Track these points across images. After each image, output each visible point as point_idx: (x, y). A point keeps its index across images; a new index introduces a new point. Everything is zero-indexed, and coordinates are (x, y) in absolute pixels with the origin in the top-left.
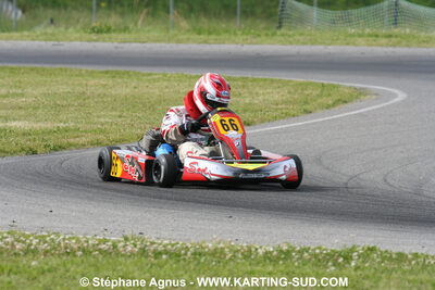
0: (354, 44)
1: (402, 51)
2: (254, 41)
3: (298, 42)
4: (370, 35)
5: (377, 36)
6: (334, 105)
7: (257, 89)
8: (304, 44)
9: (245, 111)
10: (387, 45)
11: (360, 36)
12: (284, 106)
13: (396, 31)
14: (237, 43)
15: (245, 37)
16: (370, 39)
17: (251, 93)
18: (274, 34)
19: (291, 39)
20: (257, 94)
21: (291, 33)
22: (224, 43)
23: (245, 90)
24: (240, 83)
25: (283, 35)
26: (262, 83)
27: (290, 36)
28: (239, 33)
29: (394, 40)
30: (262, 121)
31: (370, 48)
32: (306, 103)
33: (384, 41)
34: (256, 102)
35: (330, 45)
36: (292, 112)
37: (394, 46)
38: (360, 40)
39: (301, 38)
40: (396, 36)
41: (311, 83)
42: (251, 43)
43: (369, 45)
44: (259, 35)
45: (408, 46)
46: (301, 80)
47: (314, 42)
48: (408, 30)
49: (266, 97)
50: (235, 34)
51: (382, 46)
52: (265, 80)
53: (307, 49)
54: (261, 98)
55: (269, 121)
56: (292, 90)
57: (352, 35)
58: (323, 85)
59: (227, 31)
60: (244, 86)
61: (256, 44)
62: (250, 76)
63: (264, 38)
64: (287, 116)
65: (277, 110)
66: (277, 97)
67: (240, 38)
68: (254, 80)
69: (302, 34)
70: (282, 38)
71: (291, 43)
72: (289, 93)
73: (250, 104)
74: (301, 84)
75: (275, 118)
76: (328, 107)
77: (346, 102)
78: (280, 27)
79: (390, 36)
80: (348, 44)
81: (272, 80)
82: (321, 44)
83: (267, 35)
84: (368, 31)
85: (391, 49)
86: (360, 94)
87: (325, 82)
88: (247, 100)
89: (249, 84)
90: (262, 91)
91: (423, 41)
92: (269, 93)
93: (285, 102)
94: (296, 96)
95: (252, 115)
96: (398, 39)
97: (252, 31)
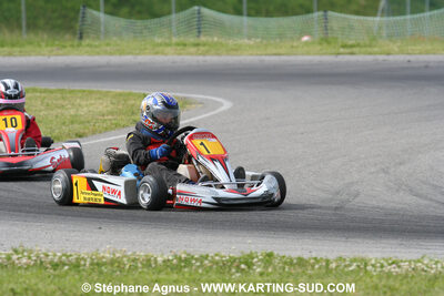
0: (163, 54)
1: (212, 59)
2: (61, 52)
3: (106, 53)
4: (178, 45)
5: (185, 45)
7: (78, 100)
8: (111, 54)
9: (72, 122)
10: (197, 54)
11: (167, 45)
12: (110, 117)
13: (203, 39)
14: (44, 55)
15: (49, 48)
16: (178, 48)
17: (73, 105)
18: (79, 45)
19: (98, 50)
20: (80, 105)
21: (97, 43)
22: (30, 55)
23: (67, 102)
24: (59, 95)
26: (80, 95)
27: (96, 47)
28: (43, 44)
29: (202, 48)
30: (94, 133)
31: (181, 57)
32: (133, 113)
33: (193, 50)
34: (82, 113)
35: (138, 54)
36: (122, 123)
37: (204, 54)
38: (168, 49)
39: (108, 48)
40: (204, 45)
41: (130, 94)
42: (57, 55)
43: (180, 54)
44: (65, 47)
45: (218, 54)
46: (118, 91)
47: (122, 53)
48: (216, 39)
49: (91, 109)
50: (40, 46)
51: (191, 54)
52: (83, 91)
53: (115, 59)
54: (85, 109)
55: (100, 132)
56: (115, 101)
57: (160, 45)
59: (31, 43)
60: (63, 98)
61: (62, 55)
62: (66, 88)
63: (69, 48)
65: (105, 121)
66: (101, 108)
67: (46, 50)
68: (71, 92)
69: (108, 45)
70: (88, 48)
71: (98, 54)
72: (112, 103)
73: (76, 115)
74: (120, 95)
75: (106, 129)
78: (81, 38)
79: (197, 45)
80: (157, 53)
81: (91, 92)
82: (129, 54)
83: (72, 46)
84: (174, 40)
85: (201, 58)
86: (186, 103)
88: (72, 112)
89: (68, 95)
90: (84, 103)
91: (232, 49)
92: (92, 104)
93: (111, 113)
94: (120, 107)
95: (82, 126)
96: (206, 48)
97: (57, 43)
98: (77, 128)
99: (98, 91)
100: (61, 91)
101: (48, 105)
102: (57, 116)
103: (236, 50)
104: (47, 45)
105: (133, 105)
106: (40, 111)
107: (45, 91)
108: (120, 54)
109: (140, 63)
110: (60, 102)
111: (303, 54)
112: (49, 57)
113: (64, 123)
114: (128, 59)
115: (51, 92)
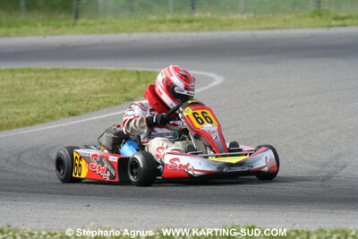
0: (157, 30)
1: (206, 35)
2: (56, 32)
3: (101, 31)
5: (179, 22)
7: (72, 79)
8: (106, 32)
9: (66, 101)
11: (161, 22)
12: (103, 95)
13: (197, 15)
14: (39, 35)
15: (45, 28)
16: (173, 25)
17: (67, 84)
18: (74, 25)
20: (73, 84)
21: (92, 22)
22: (25, 35)
23: (61, 81)
24: (54, 75)
25: (83, 24)
26: (74, 73)
27: (91, 25)
29: (196, 24)
30: (87, 111)
31: (175, 34)
33: (186, 26)
34: (76, 92)
35: (132, 32)
36: (115, 100)
37: (197, 30)
38: (162, 27)
41: (123, 72)
42: (52, 35)
43: (174, 31)
44: (60, 26)
45: (211, 30)
46: (112, 69)
47: (117, 31)
48: (209, 15)
49: (84, 87)
51: (185, 30)
52: (78, 70)
53: (110, 37)
54: (78, 88)
55: (93, 110)
56: (108, 79)
57: (154, 22)
58: (138, 73)
60: (58, 78)
61: (57, 34)
62: (61, 67)
63: (64, 28)
64: (110, 104)
65: (98, 99)
66: (94, 86)
67: (42, 30)
68: (66, 71)
69: (103, 23)
70: (83, 28)
71: (93, 32)
72: (106, 81)
73: (70, 95)
74: (114, 72)
75: (99, 108)
78: (77, 17)
80: (151, 31)
81: (85, 71)
83: (67, 25)
84: (168, 17)
87: (140, 69)
88: (66, 91)
89: (62, 74)
90: (78, 82)
91: (225, 25)
92: (85, 83)
93: (104, 91)
94: (114, 85)
95: (75, 105)
96: (200, 24)
97: (52, 22)
98: (71, 106)
99: (92, 70)
100: (56, 70)
101: (42, 84)
102: (51, 96)
103: (229, 25)
104: (43, 25)
105: (125, 83)
106: (35, 90)
107: (40, 71)
108: (116, 32)
109: (135, 41)
110: (55, 81)
111: (295, 28)
112: (45, 36)
113: (57, 102)
114: (122, 37)
115: (46, 71)
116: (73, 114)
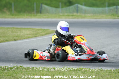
4: (66, 16)
6: (45, 35)
7: (23, 31)
8: (45, 18)
11: (63, 16)
17: (20, 32)
18: (36, 15)
29: (74, 17)
32: (36, 34)
34: (21, 34)
47: (48, 18)
49: (25, 33)
54: (23, 33)
57: (61, 16)
64: (29, 38)
66: (28, 33)
71: (41, 18)
73: (19, 35)
76: (43, 35)
77: (49, 34)
84: (66, 14)
88: (18, 34)
116: (15, 40)
